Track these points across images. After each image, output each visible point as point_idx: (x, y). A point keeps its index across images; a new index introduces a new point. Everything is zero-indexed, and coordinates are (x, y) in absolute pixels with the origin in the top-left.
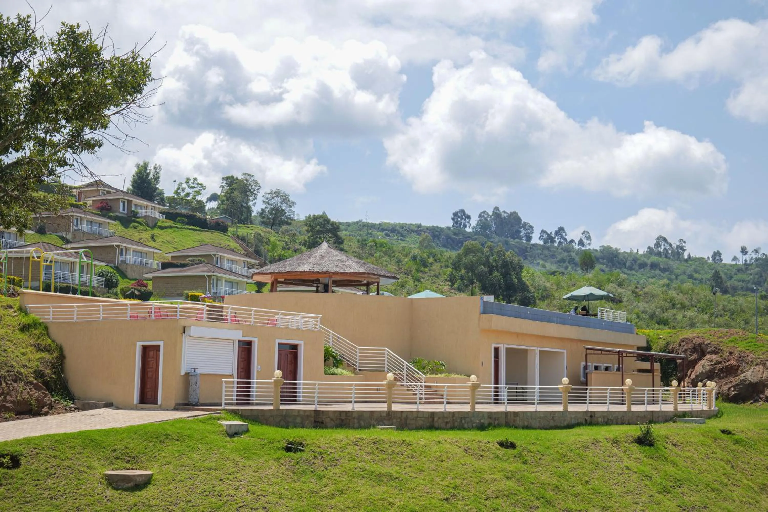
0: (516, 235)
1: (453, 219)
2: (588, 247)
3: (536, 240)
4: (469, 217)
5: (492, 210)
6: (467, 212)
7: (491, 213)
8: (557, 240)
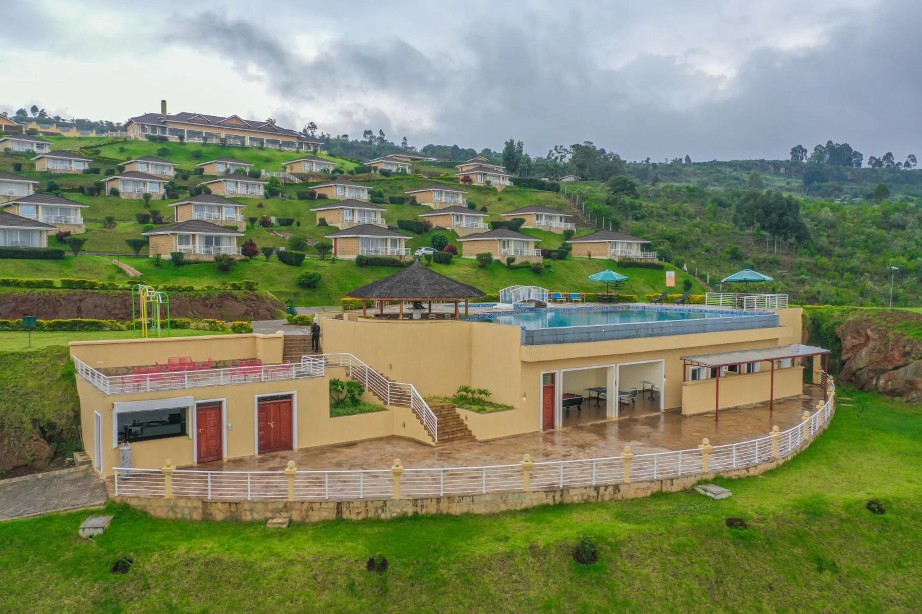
0: (848, 162)
1: (791, 153)
2: (913, 168)
3: (865, 164)
4: (805, 151)
5: (826, 143)
6: (804, 147)
7: (825, 146)
8: (885, 164)
